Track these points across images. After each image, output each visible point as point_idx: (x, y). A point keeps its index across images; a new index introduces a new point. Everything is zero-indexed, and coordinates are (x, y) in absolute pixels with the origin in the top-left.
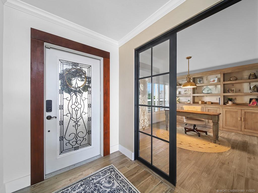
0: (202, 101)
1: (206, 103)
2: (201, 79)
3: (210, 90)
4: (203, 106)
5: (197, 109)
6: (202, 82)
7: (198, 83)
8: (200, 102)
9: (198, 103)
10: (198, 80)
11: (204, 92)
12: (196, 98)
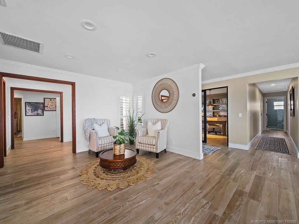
0: (219, 115)
1: (221, 116)
2: (218, 100)
3: (224, 107)
4: (219, 118)
5: (215, 119)
6: (218, 102)
7: (216, 103)
8: (218, 116)
9: (216, 116)
10: (216, 101)
11: (220, 109)
12: (215, 113)
